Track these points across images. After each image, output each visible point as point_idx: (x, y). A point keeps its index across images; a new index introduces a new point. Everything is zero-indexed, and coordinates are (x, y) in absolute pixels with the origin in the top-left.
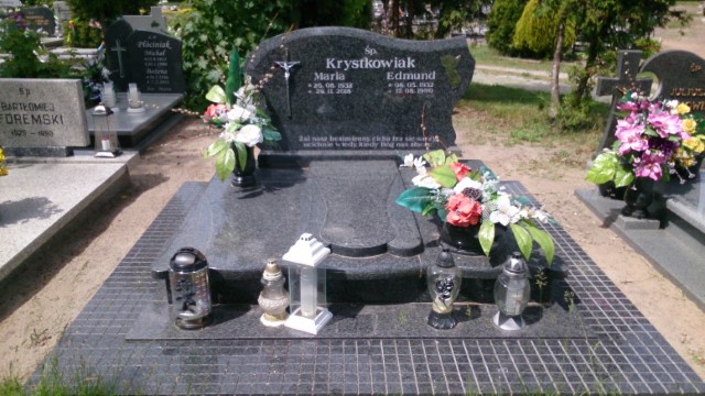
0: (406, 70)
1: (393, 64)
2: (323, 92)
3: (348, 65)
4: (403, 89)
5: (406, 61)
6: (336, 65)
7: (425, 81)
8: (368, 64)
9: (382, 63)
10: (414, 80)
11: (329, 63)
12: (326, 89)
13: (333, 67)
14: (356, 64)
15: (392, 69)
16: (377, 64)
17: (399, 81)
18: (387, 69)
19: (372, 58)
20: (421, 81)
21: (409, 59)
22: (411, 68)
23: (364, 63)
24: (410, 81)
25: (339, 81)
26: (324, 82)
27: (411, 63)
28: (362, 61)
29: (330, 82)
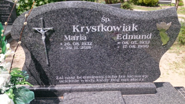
0: (131, 33)
1: (122, 29)
2: (71, 48)
3: (89, 30)
4: (128, 45)
5: (132, 26)
6: (80, 30)
7: (144, 40)
8: (103, 28)
9: (114, 28)
10: (136, 40)
11: (75, 28)
12: (73, 47)
13: (78, 31)
14: (94, 29)
15: (120, 32)
16: (110, 29)
17: (126, 40)
18: (117, 33)
19: (106, 24)
20: (141, 40)
21: (134, 25)
22: (135, 31)
23: (101, 28)
24: (133, 40)
25: (83, 41)
26: (71, 42)
27: (134, 28)
28: (99, 27)
29: (75, 41)
